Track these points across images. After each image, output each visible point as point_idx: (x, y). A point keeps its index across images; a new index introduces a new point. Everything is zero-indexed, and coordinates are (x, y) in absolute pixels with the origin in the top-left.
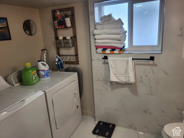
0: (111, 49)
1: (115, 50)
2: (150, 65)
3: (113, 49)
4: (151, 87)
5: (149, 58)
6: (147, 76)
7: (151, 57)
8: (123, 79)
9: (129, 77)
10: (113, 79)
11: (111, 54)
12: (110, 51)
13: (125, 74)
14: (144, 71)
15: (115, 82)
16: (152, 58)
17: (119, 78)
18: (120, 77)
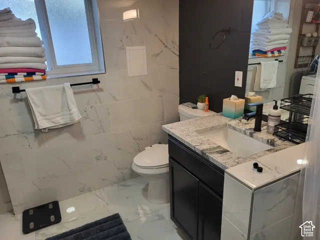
0: (26, 74)
1: (35, 74)
2: (94, 91)
3: (30, 73)
4: (101, 122)
5: (92, 81)
6: (93, 107)
7: (93, 79)
8: (60, 121)
9: (71, 114)
10: (43, 123)
11: (26, 81)
12: (25, 76)
13: (62, 111)
14: (88, 102)
15: (45, 128)
16: (96, 81)
17: (54, 120)
18: (54, 118)
